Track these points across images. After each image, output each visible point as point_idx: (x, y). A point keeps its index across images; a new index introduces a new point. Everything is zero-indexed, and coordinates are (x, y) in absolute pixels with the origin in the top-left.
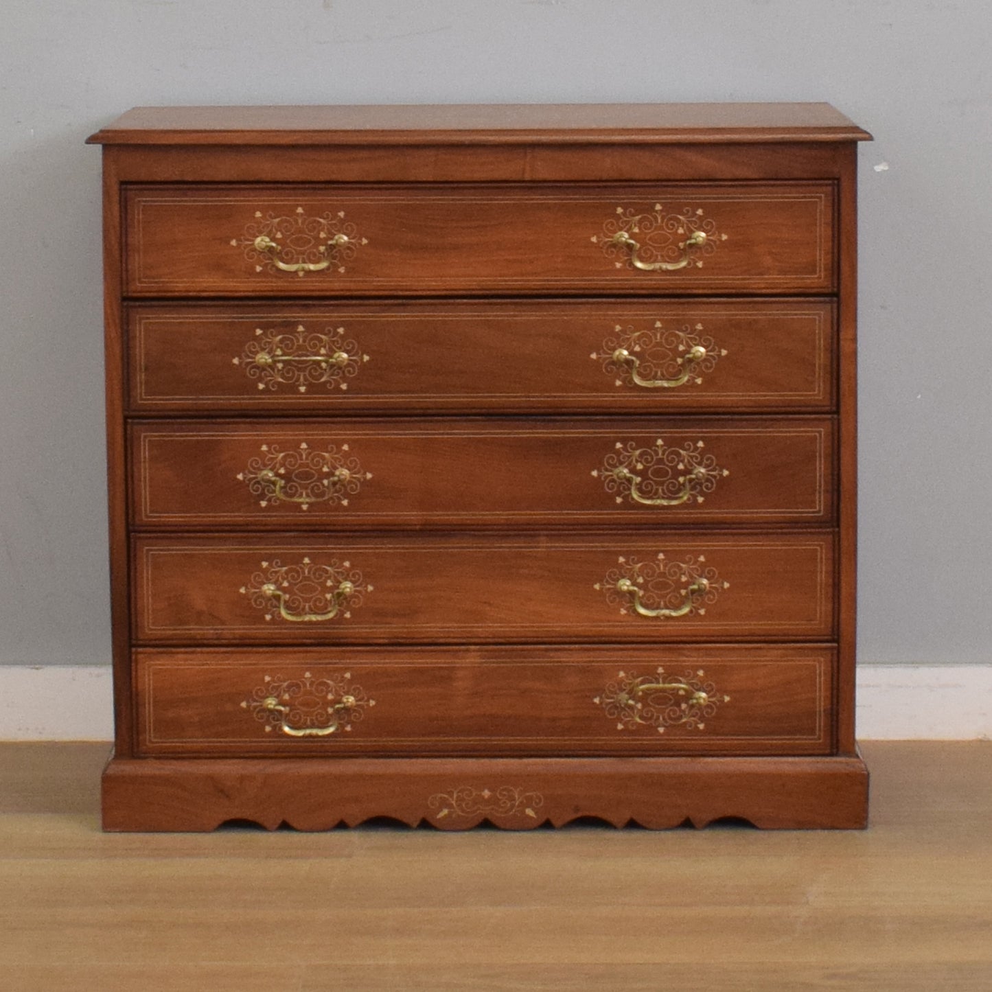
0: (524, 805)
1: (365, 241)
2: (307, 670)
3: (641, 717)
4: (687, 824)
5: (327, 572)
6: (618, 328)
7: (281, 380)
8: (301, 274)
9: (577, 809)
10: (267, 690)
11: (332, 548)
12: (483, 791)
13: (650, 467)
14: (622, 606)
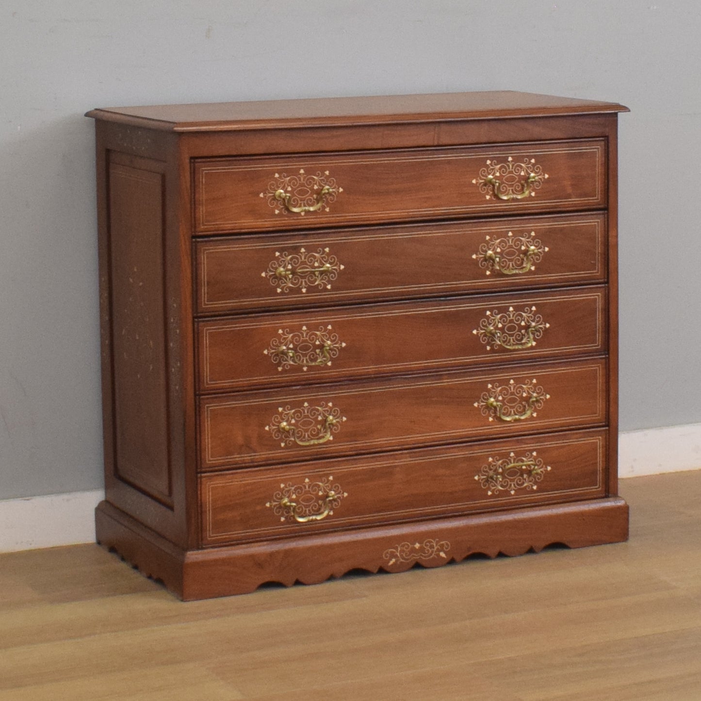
0: (439, 551)
1: (341, 190)
2: (306, 477)
3: (502, 486)
4: (531, 551)
5: (318, 410)
6: (488, 238)
7: (291, 285)
8: (303, 214)
9: (469, 549)
10: (282, 493)
11: (321, 395)
12: (415, 544)
13: (506, 325)
14: (490, 416)
